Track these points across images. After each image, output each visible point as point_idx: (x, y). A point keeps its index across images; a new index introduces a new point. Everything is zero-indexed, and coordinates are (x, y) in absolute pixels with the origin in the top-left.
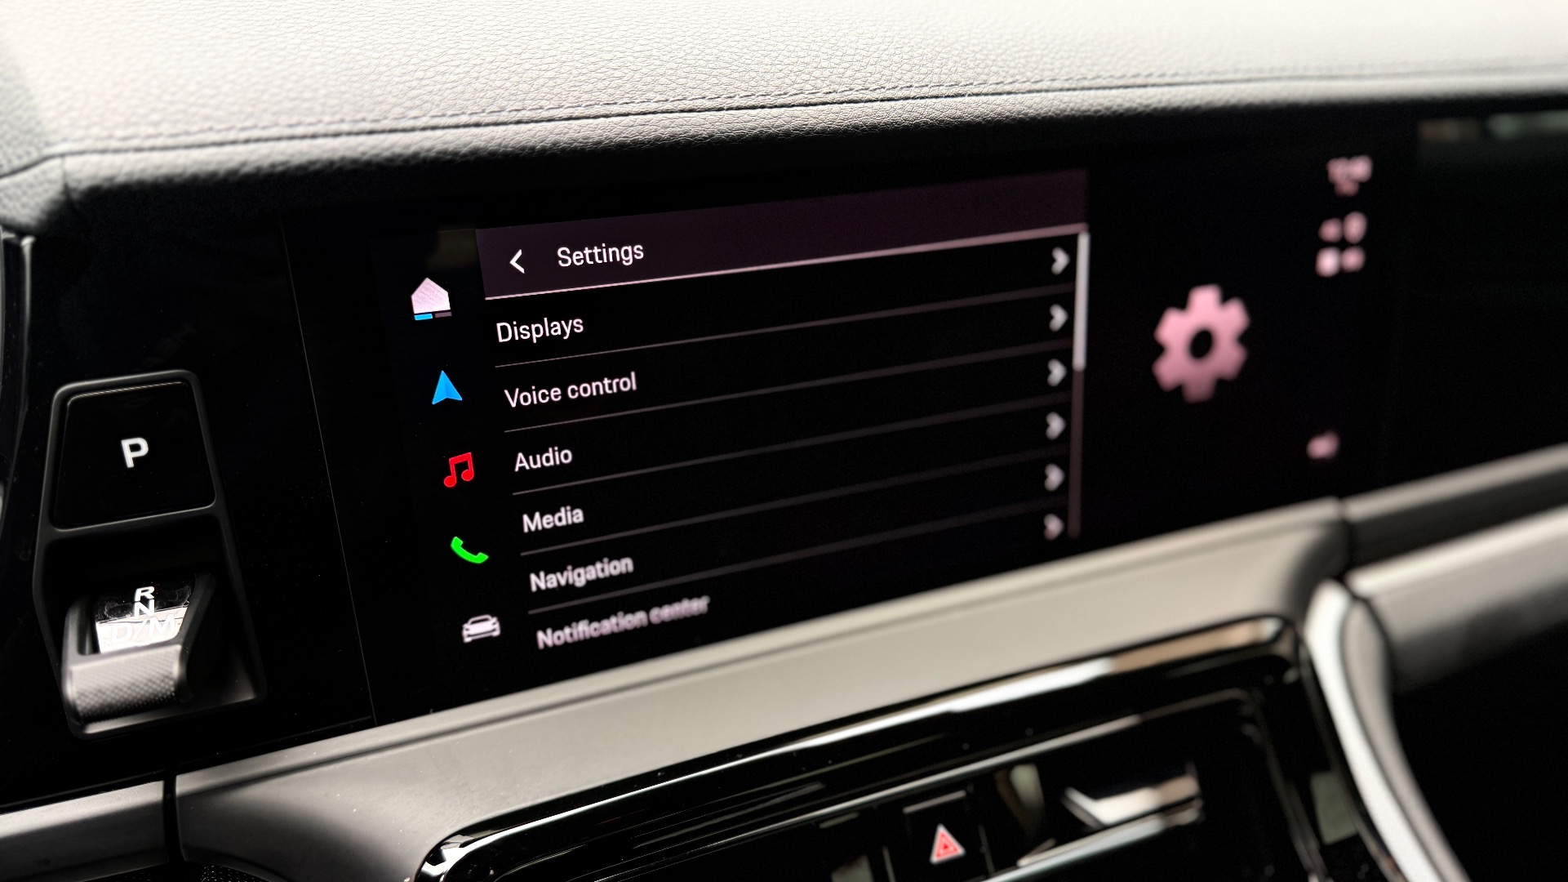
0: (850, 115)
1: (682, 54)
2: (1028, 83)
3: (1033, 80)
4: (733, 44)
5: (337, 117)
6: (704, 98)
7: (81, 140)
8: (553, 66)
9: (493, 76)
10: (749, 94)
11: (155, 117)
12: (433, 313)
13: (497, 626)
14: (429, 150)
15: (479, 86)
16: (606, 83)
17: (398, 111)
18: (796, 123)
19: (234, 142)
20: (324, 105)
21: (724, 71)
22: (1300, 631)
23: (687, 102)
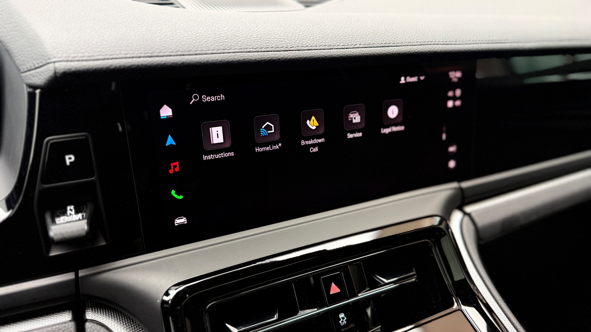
1: (245, 35)
2: (352, 45)
3: (354, 45)
4: (261, 32)
5: (140, 52)
6: (253, 48)
7: (60, 57)
8: (206, 38)
9: (188, 41)
10: (267, 47)
11: (83, 51)
12: (167, 116)
13: (186, 220)
14: (169, 62)
15: (183, 43)
16: (223, 43)
17: (158, 51)
18: (282, 56)
19: (108, 59)
20: (135, 48)
21: (259, 40)
22: (448, 222)
23: (248, 49)
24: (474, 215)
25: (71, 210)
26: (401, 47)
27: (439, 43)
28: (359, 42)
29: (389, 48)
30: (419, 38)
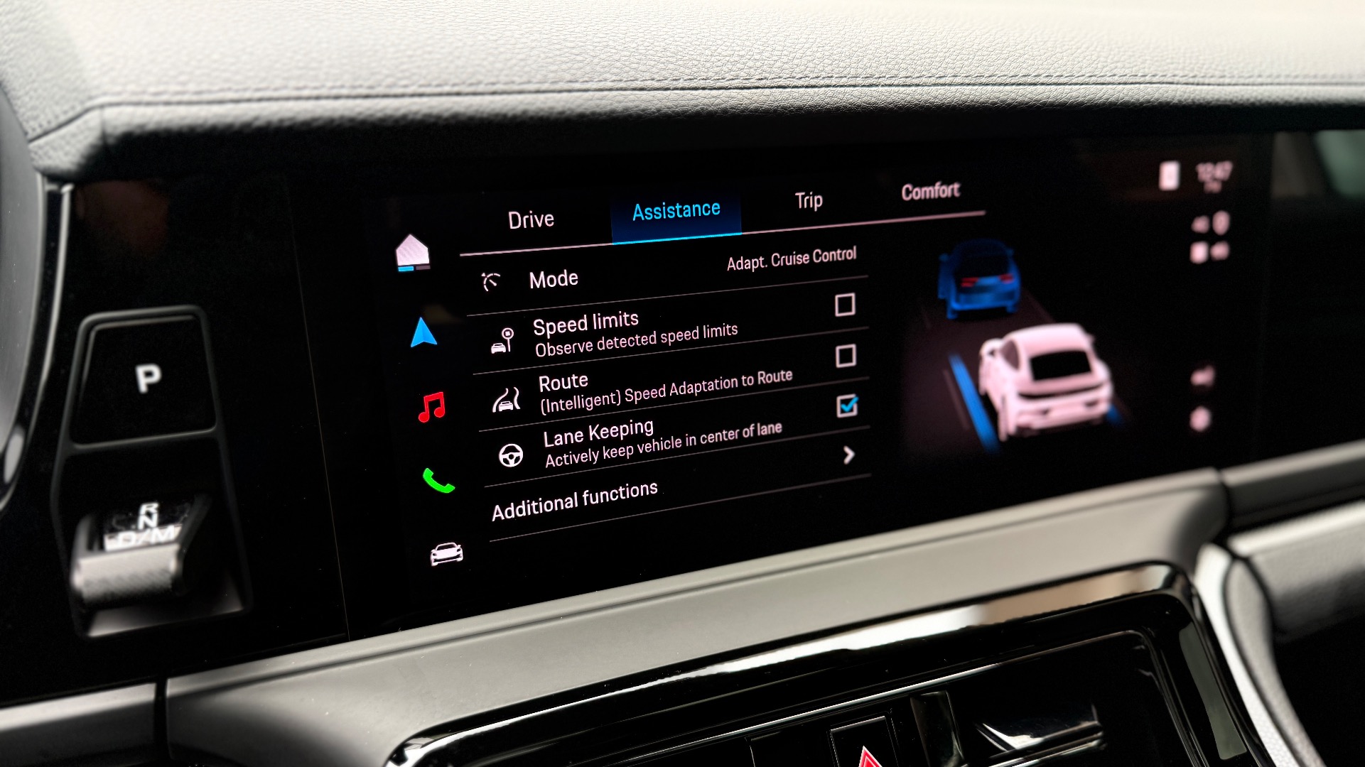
0: (780, 98)
1: (634, 45)
2: (933, 78)
3: (937, 76)
4: (678, 39)
5: (338, 83)
6: (653, 79)
7: (119, 94)
8: (525, 50)
9: (472, 57)
10: (692, 77)
11: (183, 78)
12: (415, 266)
13: (461, 552)
14: (416, 113)
15: (460, 63)
16: (569, 65)
17: (390, 81)
18: (732, 102)
19: (249, 100)
20: (327, 74)
21: (671, 59)
22: (1191, 579)
23: (639, 82)
24: (1259, 561)
25: (149, 514)
26: (1070, 87)
27: (1176, 79)
28: (952, 71)
29: (1035, 87)
30: (1119, 65)
